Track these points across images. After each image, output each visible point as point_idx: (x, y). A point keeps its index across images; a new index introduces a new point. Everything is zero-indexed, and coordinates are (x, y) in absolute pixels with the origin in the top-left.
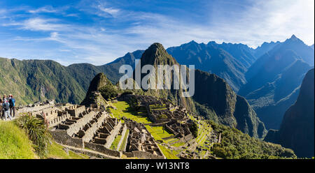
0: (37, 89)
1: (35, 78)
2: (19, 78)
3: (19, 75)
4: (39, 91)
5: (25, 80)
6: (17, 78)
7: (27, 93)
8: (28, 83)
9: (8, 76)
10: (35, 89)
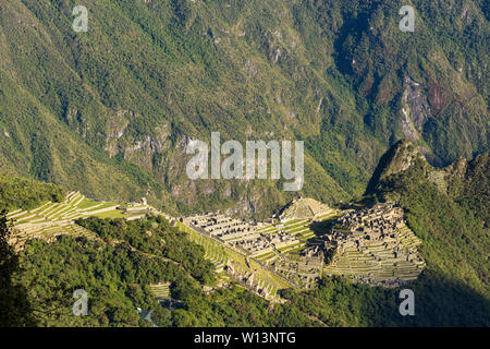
0: (385, 95)
1: (376, 41)
2: (295, 40)
3: (298, 23)
4: (395, 105)
5: (326, 49)
6: (286, 37)
7: (332, 116)
8: (343, 62)
9: (237, 30)
10: (372, 95)
